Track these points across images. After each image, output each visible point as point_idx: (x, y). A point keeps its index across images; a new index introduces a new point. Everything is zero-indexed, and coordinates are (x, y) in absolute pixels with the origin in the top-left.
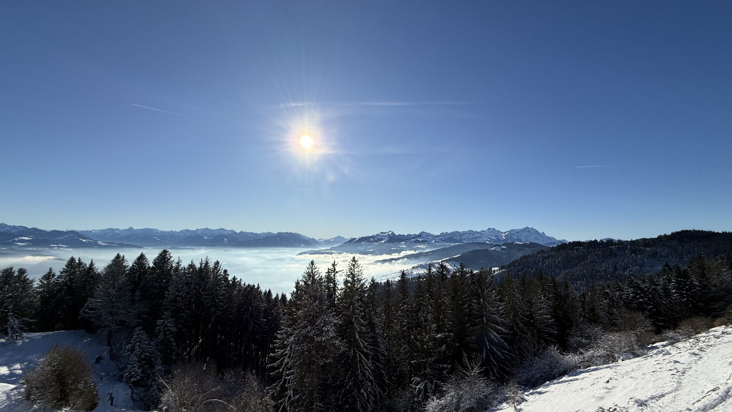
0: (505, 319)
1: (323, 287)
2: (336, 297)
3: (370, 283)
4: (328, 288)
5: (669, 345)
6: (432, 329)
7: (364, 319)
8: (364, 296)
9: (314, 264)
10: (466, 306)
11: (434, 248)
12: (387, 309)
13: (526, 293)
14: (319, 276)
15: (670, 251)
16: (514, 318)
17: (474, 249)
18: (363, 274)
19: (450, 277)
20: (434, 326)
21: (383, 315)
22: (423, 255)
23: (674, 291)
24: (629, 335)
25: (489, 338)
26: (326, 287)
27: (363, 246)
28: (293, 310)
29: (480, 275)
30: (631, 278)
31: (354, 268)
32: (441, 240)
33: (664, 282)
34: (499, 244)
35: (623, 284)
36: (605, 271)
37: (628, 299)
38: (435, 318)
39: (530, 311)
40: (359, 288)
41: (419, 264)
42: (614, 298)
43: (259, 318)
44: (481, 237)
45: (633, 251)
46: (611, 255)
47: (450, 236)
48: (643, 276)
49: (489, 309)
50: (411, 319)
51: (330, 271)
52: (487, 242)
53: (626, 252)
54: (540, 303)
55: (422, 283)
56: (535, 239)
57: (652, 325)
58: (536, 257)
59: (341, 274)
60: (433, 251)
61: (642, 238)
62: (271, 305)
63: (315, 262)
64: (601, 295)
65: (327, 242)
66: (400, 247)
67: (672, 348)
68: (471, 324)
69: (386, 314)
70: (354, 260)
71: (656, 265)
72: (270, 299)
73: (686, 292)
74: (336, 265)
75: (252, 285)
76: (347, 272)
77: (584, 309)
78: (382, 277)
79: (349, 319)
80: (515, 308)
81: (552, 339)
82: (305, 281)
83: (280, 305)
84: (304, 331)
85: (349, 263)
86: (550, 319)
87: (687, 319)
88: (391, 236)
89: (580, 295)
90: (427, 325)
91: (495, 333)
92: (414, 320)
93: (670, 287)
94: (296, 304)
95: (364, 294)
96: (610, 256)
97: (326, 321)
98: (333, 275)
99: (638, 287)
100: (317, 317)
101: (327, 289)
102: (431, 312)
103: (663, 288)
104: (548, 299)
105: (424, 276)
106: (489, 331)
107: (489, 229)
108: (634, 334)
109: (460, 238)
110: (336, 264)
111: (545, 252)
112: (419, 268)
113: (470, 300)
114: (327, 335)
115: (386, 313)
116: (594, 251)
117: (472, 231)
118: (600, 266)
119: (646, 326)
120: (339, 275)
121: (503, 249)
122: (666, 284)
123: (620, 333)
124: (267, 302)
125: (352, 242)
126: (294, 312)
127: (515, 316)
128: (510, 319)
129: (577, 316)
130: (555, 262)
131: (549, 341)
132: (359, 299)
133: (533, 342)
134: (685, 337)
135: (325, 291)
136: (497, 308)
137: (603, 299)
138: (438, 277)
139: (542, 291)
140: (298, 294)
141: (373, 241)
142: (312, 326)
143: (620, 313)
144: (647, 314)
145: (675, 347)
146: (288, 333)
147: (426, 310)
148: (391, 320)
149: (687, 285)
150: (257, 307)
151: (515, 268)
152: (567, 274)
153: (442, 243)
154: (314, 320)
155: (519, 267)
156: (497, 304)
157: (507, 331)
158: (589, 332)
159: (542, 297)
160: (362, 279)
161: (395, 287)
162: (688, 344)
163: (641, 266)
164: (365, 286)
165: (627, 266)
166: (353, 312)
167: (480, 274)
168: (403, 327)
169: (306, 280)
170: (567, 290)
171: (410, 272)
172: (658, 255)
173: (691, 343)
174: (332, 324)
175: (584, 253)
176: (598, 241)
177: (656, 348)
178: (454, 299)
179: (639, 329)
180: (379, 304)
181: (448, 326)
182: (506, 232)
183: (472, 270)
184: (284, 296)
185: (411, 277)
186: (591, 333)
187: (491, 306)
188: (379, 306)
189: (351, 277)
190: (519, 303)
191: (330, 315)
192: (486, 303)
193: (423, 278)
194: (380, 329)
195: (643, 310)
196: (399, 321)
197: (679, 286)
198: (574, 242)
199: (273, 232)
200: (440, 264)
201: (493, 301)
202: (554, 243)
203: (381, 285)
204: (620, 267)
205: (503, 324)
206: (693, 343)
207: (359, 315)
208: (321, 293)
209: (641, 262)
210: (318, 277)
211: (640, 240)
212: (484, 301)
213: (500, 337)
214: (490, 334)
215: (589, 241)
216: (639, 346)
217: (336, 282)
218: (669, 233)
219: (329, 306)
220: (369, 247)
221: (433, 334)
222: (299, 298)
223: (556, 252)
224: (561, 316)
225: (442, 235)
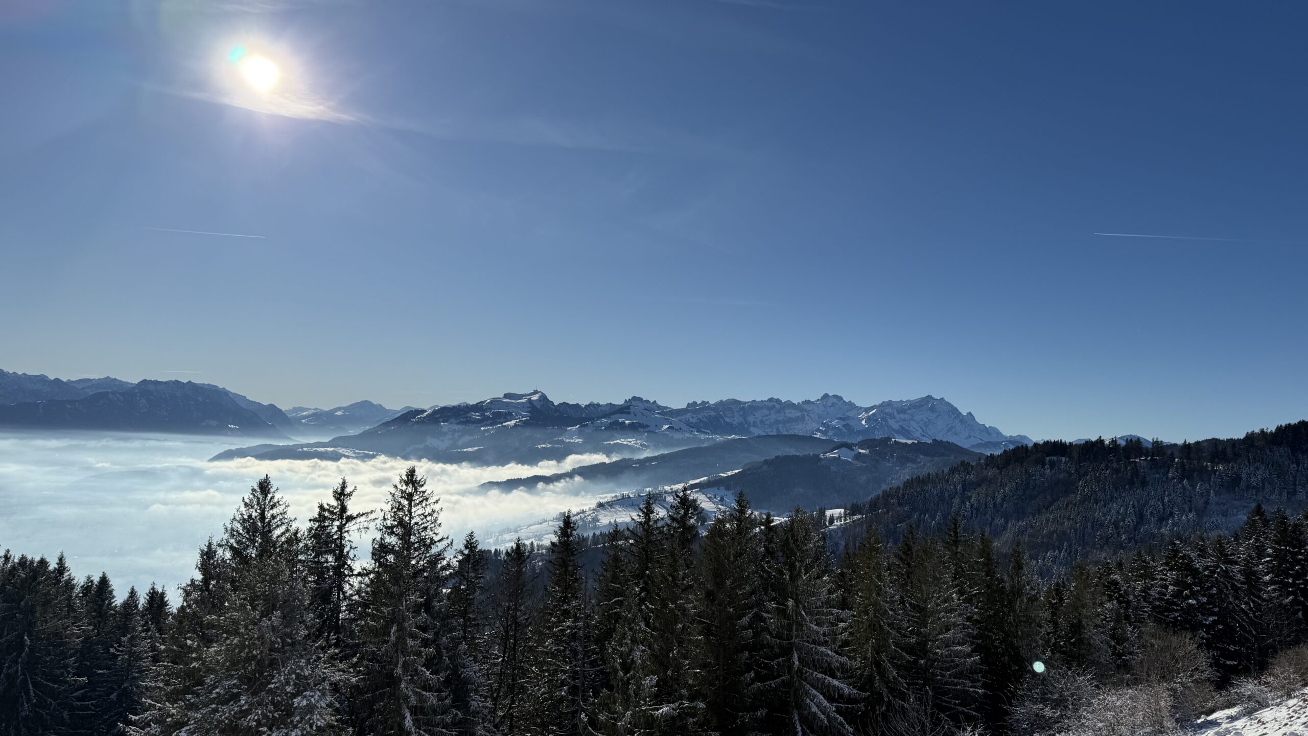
0: (851, 658)
1: (299, 566)
2: (345, 598)
3: (461, 552)
4: (319, 570)
5: (1244, 715)
6: (644, 690)
7: (434, 668)
8: (437, 594)
9: (269, 492)
10: (745, 620)
11: (666, 446)
12: (511, 633)
13: (912, 583)
14: (287, 530)
15: (1270, 474)
16: (877, 654)
17: (779, 453)
18: (440, 525)
19: (705, 534)
20: (650, 681)
21: (496, 652)
22: (631, 466)
23: (1267, 578)
24: (1157, 693)
25: (805, 712)
26: (310, 568)
27: (445, 434)
28: (189, 642)
29: (792, 529)
30: (1174, 544)
31: (410, 505)
32: (689, 424)
33: (1249, 556)
34: (849, 441)
35: (1153, 560)
36: (1116, 525)
37: (1163, 599)
38: (654, 657)
39: (919, 634)
40: (424, 570)
41: (618, 494)
42: (1131, 597)
43: (62, 674)
44: (801, 419)
45: (1186, 473)
46: (1134, 482)
47: (713, 414)
48: (1203, 540)
49: (809, 628)
50: (584, 663)
51: (327, 514)
52: (818, 435)
53: (1170, 475)
54: (947, 611)
55: (624, 554)
56: (949, 430)
57: (1211, 666)
58: (948, 481)
59: (366, 524)
60: (662, 458)
61: (1210, 437)
62: (107, 629)
63: (274, 484)
64: (1099, 588)
65: (322, 419)
66: (562, 442)
67: (1248, 723)
68: (757, 673)
69: (510, 650)
70: (411, 478)
71: (1235, 511)
72: (105, 608)
73: (1294, 581)
74: (350, 494)
75: (37, 559)
76: (385, 519)
77: (1056, 625)
78: (501, 533)
79: (383, 667)
80: (880, 626)
81: (970, 709)
82: (235, 545)
83: (140, 628)
84: (226, 712)
85: (393, 490)
86: (969, 655)
87: (1290, 648)
88: (539, 407)
89: (1050, 588)
90: (629, 679)
91: (821, 697)
92: (593, 664)
93: (1261, 566)
94: (201, 624)
95: (438, 587)
96: (1131, 483)
97: (306, 678)
98: (336, 529)
99: (1189, 568)
100: (273, 664)
101: (312, 574)
102: (645, 639)
103: (1244, 570)
104: (969, 600)
105: (632, 532)
106: (807, 693)
107: (826, 396)
108: (1168, 689)
109: (741, 420)
110: (348, 490)
111: (970, 469)
112: (617, 507)
113: (759, 604)
114: (308, 722)
115: (506, 648)
116: (1094, 470)
117: (778, 401)
118: (1105, 510)
119: (1197, 669)
120: (357, 526)
121: (858, 456)
122: (1253, 559)
123: (1136, 690)
124: (94, 617)
125: (409, 420)
126: (190, 649)
127: (877, 651)
128: (865, 658)
129: (1038, 646)
130: (994, 498)
131: (962, 717)
132: (421, 605)
133: (920, 721)
134: (1279, 694)
135: (304, 579)
136: (832, 624)
137: (1105, 598)
138: (672, 536)
139: (955, 578)
140: (207, 589)
141: (478, 421)
142: (254, 694)
143: (1139, 637)
144: (1203, 638)
145: (1256, 721)
146: (169, 720)
147: (629, 633)
148: (522, 668)
149: (1298, 562)
150: (56, 635)
151: (888, 512)
152: (1022, 532)
153: (691, 432)
154: (261, 674)
155: (898, 508)
156: (832, 614)
157: (855, 691)
158: (1062, 688)
159: (954, 595)
160: (436, 539)
161: (540, 564)
162: (1282, 713)
163: (1201, 513)
164: (445, 563)
165: (1168, 511)
166: (400, 647)
167: (789, 529)
168: (557, 687)
169: (238, 542)
170: (1017, 574)
171: (589, 518)
172: (1243, 484)
173: (1291, 710)
174: (326, 685)
175: (1070, 475)
176: (1107, 442)
177: (1215, 723)
178: (713, 601)
179: (1180, 678)
180: (486, 618)
181: (690, 682)
182: (872, 408)
183: (768, 516)
184: (157, 600)
185: (591, 535)
186: (1068, 690)
187: (816, 620)
188: (484, 625)
189: (396, 535)
190: (891, 613)
191: (319, 658)
192: (803, 612)
193: (627, 539)
194: (486, 697)
195: (1195, 628)
196: (546, 671)
197: (1280, 565)
198: (1047, 443)
199: (124, 380)
200: (678, 496)
201: (822, 607)
202: (996, 445)
203: (497, 560)
204: (1151, 513)
205: (846, 673)
206: (1294, 708)
207: (419, 654)
208: (291, 587)
209: (1201, 502)
210: (283, 534)
211: (1205, 444)
212: (797, 606)
213: (834, 709)
214: (808, 701)
215: (1083, 442)
216: (1177, 721)
217: (346, 550)
218: (1271, 428)
219: (317, 630)
220: (467, 438)
221: (645, 705)
222: (214, 606)
223: (998, 468)
224: (997, 647)
225: (692, 408)
